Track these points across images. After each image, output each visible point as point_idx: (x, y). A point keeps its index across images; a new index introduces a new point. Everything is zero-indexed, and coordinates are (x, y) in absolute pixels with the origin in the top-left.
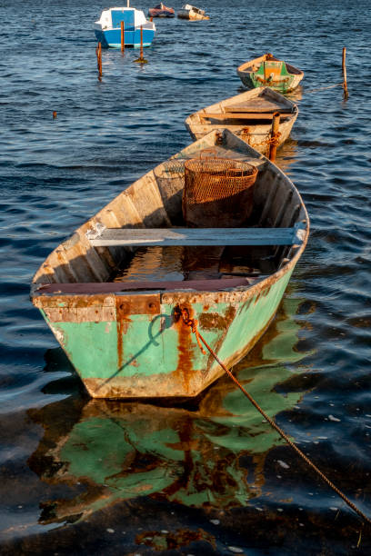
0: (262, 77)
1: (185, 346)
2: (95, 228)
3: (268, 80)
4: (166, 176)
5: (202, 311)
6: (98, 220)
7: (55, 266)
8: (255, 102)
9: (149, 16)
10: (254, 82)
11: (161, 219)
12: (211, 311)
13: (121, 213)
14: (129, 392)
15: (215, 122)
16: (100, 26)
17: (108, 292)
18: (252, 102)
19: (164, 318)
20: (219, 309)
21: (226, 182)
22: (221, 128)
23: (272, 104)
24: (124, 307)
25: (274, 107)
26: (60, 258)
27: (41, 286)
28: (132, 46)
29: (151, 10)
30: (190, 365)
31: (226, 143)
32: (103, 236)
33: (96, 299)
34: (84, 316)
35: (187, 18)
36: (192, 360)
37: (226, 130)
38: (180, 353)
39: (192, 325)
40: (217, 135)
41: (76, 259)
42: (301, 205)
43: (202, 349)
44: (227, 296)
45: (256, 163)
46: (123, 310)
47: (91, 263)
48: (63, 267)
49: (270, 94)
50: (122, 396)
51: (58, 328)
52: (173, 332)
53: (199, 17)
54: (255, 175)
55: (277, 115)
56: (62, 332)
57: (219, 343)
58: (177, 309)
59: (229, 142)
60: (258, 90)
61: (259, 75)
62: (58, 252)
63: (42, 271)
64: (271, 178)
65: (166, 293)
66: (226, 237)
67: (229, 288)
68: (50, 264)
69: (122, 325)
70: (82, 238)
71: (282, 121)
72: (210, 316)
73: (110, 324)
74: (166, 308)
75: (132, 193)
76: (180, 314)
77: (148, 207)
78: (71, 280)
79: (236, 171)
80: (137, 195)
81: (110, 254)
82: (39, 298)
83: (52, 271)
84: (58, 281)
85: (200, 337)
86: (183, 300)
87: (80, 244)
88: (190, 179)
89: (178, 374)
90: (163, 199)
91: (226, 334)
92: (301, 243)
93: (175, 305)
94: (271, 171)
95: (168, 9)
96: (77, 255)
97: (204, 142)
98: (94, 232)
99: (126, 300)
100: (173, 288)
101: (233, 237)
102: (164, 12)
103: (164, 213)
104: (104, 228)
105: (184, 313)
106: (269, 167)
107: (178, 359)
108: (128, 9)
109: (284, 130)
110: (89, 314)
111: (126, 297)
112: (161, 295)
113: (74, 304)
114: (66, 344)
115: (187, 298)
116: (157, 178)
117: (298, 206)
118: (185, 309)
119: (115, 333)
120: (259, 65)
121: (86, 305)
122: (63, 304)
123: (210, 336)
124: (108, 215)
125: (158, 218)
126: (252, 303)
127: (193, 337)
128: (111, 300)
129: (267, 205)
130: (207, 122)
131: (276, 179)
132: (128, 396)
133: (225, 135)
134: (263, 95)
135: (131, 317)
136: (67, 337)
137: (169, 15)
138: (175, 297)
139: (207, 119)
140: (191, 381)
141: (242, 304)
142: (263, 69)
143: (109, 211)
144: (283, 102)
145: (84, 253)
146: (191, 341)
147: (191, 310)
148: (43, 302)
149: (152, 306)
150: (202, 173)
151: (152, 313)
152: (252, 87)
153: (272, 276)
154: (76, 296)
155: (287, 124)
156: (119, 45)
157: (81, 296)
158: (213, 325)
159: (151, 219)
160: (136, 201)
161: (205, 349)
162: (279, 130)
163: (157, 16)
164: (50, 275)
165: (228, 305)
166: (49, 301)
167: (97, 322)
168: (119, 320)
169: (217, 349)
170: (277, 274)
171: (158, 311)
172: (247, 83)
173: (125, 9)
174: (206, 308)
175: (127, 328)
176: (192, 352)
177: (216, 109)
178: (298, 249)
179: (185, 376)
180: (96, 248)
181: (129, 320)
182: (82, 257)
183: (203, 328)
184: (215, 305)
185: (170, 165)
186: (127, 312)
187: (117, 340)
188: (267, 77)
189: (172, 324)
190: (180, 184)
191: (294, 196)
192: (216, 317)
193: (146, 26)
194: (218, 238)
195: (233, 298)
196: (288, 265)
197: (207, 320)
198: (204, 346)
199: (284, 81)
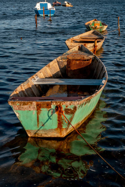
0: (93, 27)
1: (60, 120)
2: (35, 78)
3: (96, 28)
4: (61, 60)
5: (65, 108)
6: (37, 75)
7: (20, 91)
8: (91, 35)
9: (53, 5)
10: (91, 28)
11: (59, 75)
12: (68, 108)
13: (45, 73)
14: (41, 135)
15: (76, 42)
16: (36, 8)
17: (33, 100)
18: (89, 35)
19: (52, 110)
20: (71, 107)
21: (81, 63)
22: (80, 44)
23: (96, 36)
24: (39, 106)
25: (97, 37)
26: (22, 88)
27: (12, 97)
28: (47, 16)
29: (53, 3)
30: (62, 126)
31: (82, 50)
32: (38, 81)
33: (30, 102)
34: (26, 108)
35: (65, 6)
36: (62, 125)
37: (82, 45)
38: (58, 122)
39: (62, 113)
40: (79, 47)
41: (28, 89)
42: (105, 72)
43: (66, 121)
44: (74, 103)
45: (91, 57)
46: (39, 107)
47: (33, 90)
48: (23, 91)
49: (96, 33)
50: (39, 136)
51: (17, 112)
52: (56, 115)
53: (70, 6)
54: (91, 61)
55: (96, 40)
56: (18, 114)
57: (71, 119)
58: (57, 107)
59: (83, 49)
60: (92, 31)
61: (92, 26)
62: (21, 86)
63: (15, 93)
64: (97, 62)
65: (53, 101)
66: (79, 82)
67: (75, 100)
68: (18, 90)
69: (38, 112)
70: (30, 81)
71: (98, 42)
72: (68, 109)
73: (34, 111)
74: (53, 106)
75: (49, 66)
76: (58, 108)
77: (55, 71)
78: (26, 96)
79: (85, 59)
80: (51, 67)
81: (40, 87)
82: (10, 102)
83: (18, 93)
84: (20, 96)
85: (65, 117)
86: (59, 104)
87: (29, 83)
88: (69, 62)
89: (58, 129)
90: (60, 69)
91: (74, 116)
92: (103, 85)
93: (56, 105)
94: (96, 59)
95: (59, 3)
96: (28, 87)
97: (74, 49)
98: (35, 79)
99: (39, 103)
100: (56, 99)
101: (82, 82)
102: (58, 4)
103: (60, 73)
104: (39, 78)
105: (59, 108)
106: (96, 58)
107: (58, 124)
108: (46, 3)
109: (99, 45)
110: (27, 108)
111: (40, 102)
112: (51, 102)
113: (22, 104)
114: (20, 118)
115: (60, 103)
116: (57, 61)
117: (104, 72)
118: (60, 107)
119: (36, 115)
120: (92, 23)
121: (26, 105)
122: (18, 104)
123: (68, 116)
124: (40, 74)
125: (58, 75)
126: (83, 106)
127: (62, 116)
128: (34, 103)
129: (95, 71)
130: (74, 42)
131: (98, 62)
132: (41, 136)
133: (82, 47)
134: (93, 33)
135: (41, 109)
136: (20, 116)
137: (59, 5)
138: (56, 102)
139: (74, 41)
140: (62, 132)
141: (79, 105)
142: (94, 24)
143: (41, 72)
144: (100, 35)
145: (31, 87)
146: (62, 118)
147: (61, 107)
148: (12, 103)
149: (48, 106)
150: (73, 60)
151: (49, 108)
152: (90, 30)
153: (91, 96)
154: (23, 101)
155: (100, 43)
156: (43, 15)
157: (25, 101)
158: (69, 113)
159: (56, 75)
160: (50, 69)
161: (67, 121)
162: (97, 45)
163: (55, 5)
164: (17, 94)
165: (74, 106)
166: (14, 103)
167: (30, 111)
168: (37, 110)
169: (71, 121)
170: (93, 95)
171: (50, 107)
172: (88, 29)
173: (44, 3)
174: (67, 107)
175: (40, 113)
176: (63, 122)
177: (77, 38)
178: (102, 87)
179: (60, 130)
180: (35, 85)
181: (41, 110)
182: (30, 88)
183: (66, 114)
184: (70, 106)
185: (63, 57)
186: (40, 107)
187: (37, 117)
188: (95, 27)
189: (55, 112)
190: (66, 63)
191: (103, 68)
192: (70, 110)
193: (51, 8)
194: (76, 82)
195: (76, 103)
196: (97, 92)
197: (67, 111)
198: (66, 120)
199: (101, 28)
